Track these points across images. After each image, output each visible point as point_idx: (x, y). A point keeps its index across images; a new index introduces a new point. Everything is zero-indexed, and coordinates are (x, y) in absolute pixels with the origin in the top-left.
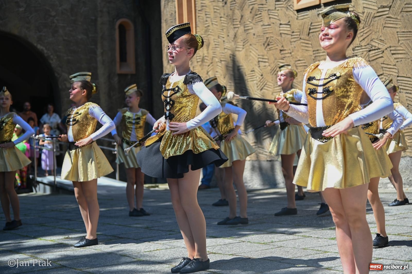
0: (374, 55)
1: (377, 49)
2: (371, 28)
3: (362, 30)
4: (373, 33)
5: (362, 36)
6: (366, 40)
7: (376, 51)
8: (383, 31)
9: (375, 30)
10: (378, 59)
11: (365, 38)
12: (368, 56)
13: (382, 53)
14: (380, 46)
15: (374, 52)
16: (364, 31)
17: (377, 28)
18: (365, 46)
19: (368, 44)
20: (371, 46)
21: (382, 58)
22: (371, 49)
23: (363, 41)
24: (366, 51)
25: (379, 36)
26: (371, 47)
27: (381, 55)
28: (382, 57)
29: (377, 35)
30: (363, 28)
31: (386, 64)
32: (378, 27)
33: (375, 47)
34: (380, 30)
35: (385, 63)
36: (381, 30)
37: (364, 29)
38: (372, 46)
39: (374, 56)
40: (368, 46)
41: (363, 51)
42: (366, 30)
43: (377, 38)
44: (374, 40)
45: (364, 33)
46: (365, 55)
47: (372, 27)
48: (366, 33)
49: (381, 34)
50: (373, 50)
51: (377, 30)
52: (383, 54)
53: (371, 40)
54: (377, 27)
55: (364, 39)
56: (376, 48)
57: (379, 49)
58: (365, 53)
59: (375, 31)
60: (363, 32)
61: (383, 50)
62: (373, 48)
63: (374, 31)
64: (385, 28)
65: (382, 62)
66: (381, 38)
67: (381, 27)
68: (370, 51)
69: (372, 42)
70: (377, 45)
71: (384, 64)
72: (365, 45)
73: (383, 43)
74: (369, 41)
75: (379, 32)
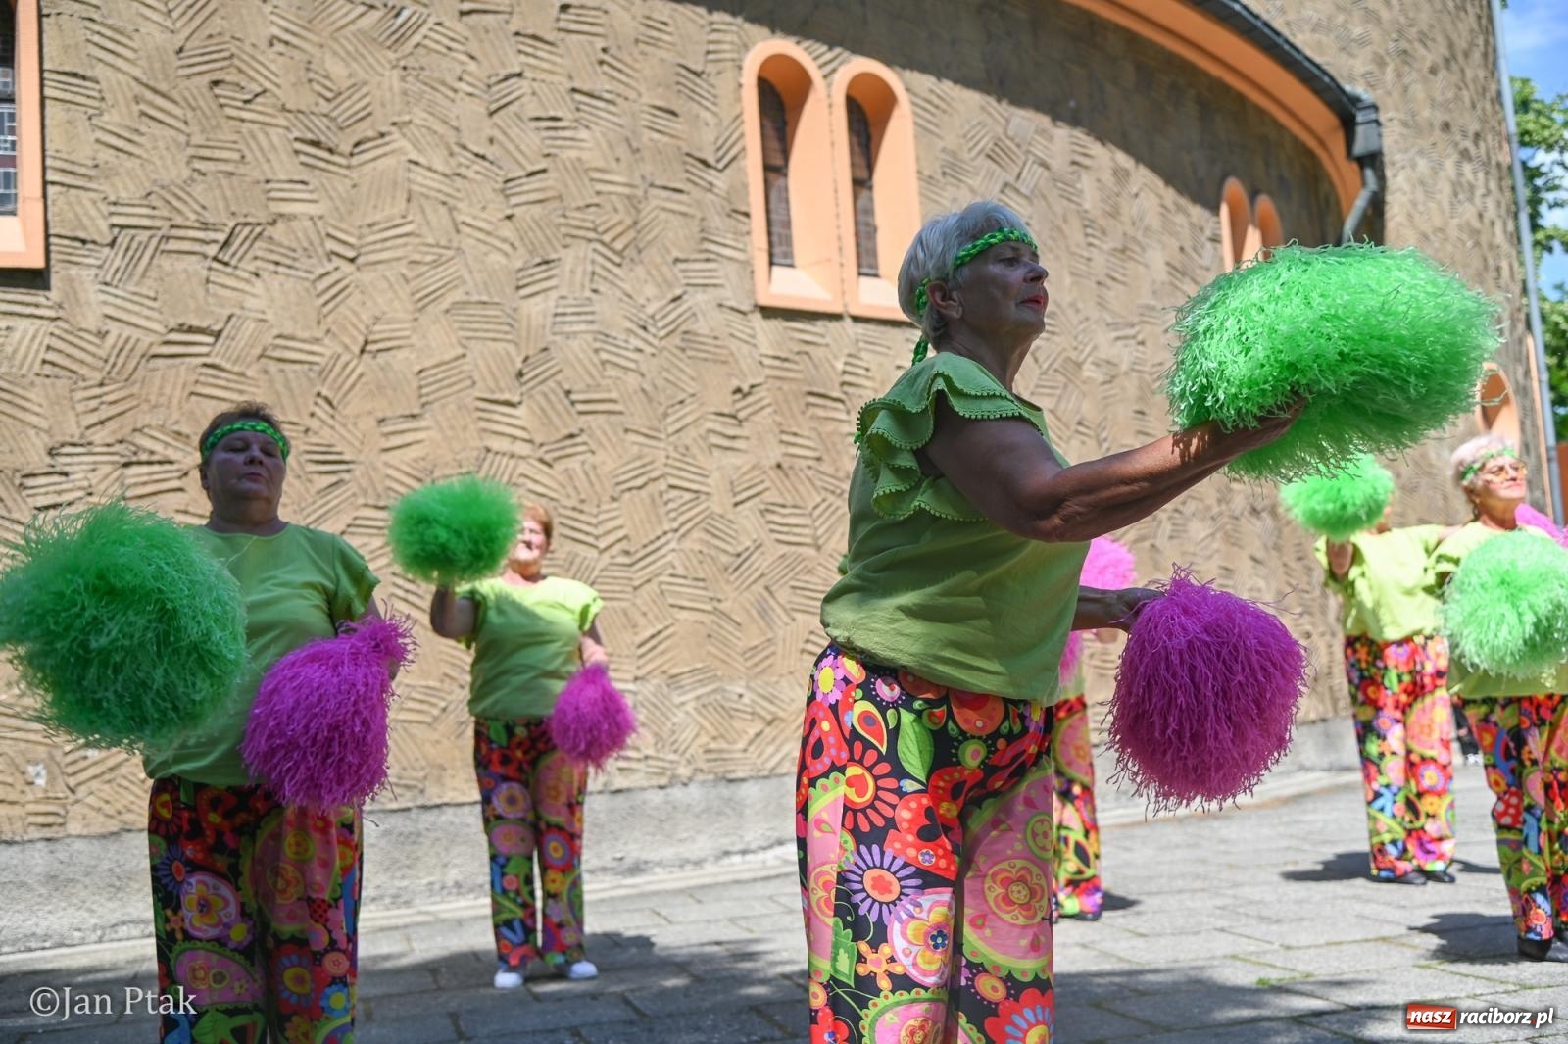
0: (145, 479)
1: (160, 462)
2: (135, 389)
3: (97, 391)
4: (145, 407)
5: (95, 409)
6: (111, 425)
7: (156, 468)
8: (187, 407)
9: (153, 398)
10: (160, 496)
11: (110, 418)
12: (117, 479)
13: (180, 478)
14: (171, 454)
15: (145, 469)
16: (106, 394)
17: (161, 395)
18: (108, 445)
19: (121, 442)
20: (133, 449)
21: (179, 495)
22: (134, 459)
23: (99, 427)
24: (112, 463)
25: (170, 421)
26: (135, 453)
27: (175, 484)
28: (180, 490)
29: (161, 416)
30: (101, 385)
31: (194, 515)
32: (167, 391)
33: (152, 452)
34: (175, 401)
35: (191, 509)
36: (180, 402)
37: (105, 389)
38: (139, 449)
39: (145, 484)
40: (118, 448)
41: (95, 463)
42: (112, 392)
43: (162, 427)
44: (146, 430)
45: (102, 403)
46: (106, 477)
47: (138, 386)
48: (112, 403)
49: (176, 416)
50: (140, 463)
51: (162, 400)
52: (184, 480)
53: (135, 430)
54: (161, 388)
55: (101, 423)
56: (155, 458)
57: (171, 462)
58: (107, 468)
59: (153, 402)
60: (100, 396)
61: (185, 467)
62: (144, 457)
63: (147, 401)
64: (193, 398)
65: (183, 508)
66: (176, 428)
67: (178, 393)
68: (127, 465)
69: (137, 434)
70: (158, 447)
71: (186, 512)
72: (109, 440)
73: (187, 444)
74: (127, 431)
75: (168, 407)
